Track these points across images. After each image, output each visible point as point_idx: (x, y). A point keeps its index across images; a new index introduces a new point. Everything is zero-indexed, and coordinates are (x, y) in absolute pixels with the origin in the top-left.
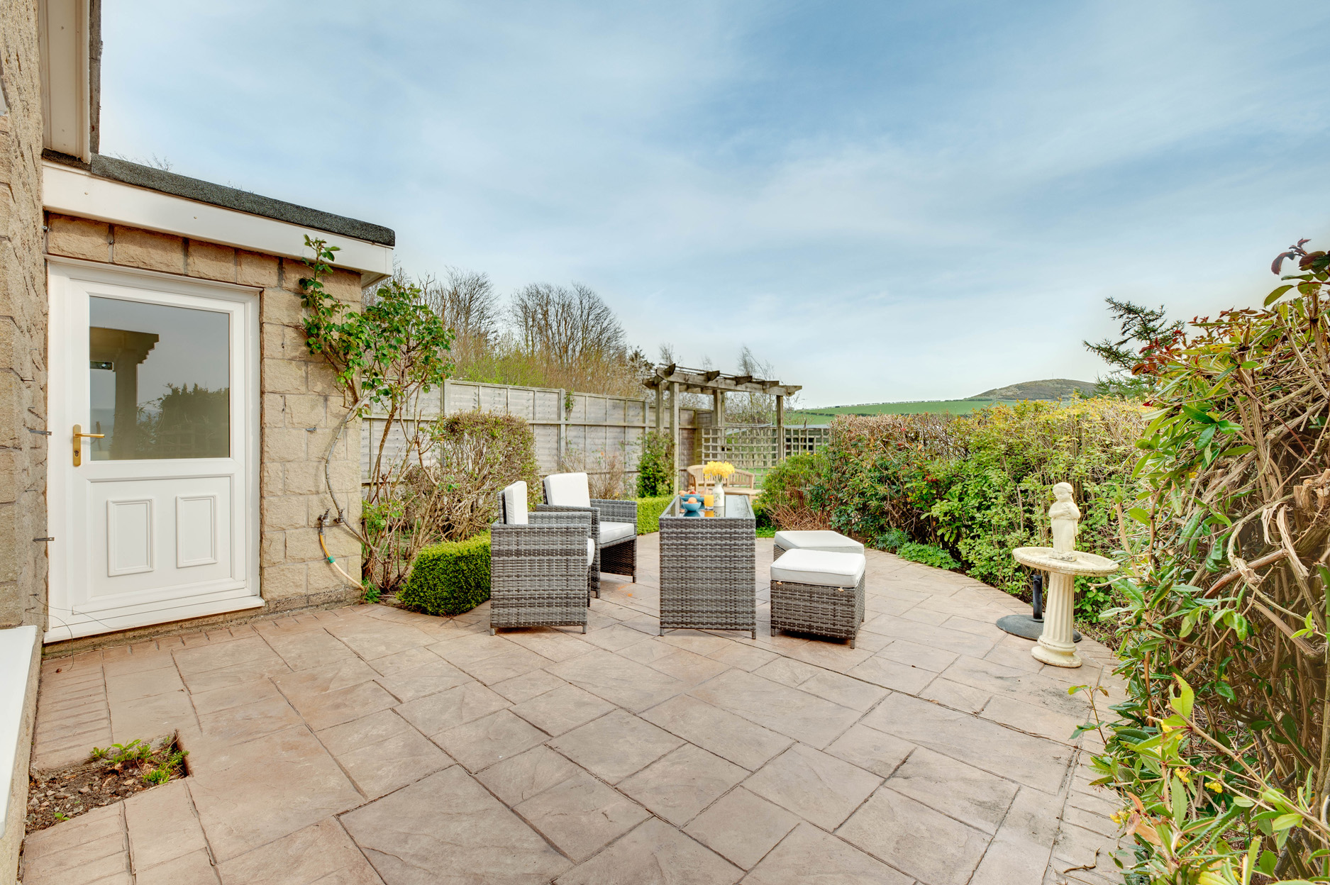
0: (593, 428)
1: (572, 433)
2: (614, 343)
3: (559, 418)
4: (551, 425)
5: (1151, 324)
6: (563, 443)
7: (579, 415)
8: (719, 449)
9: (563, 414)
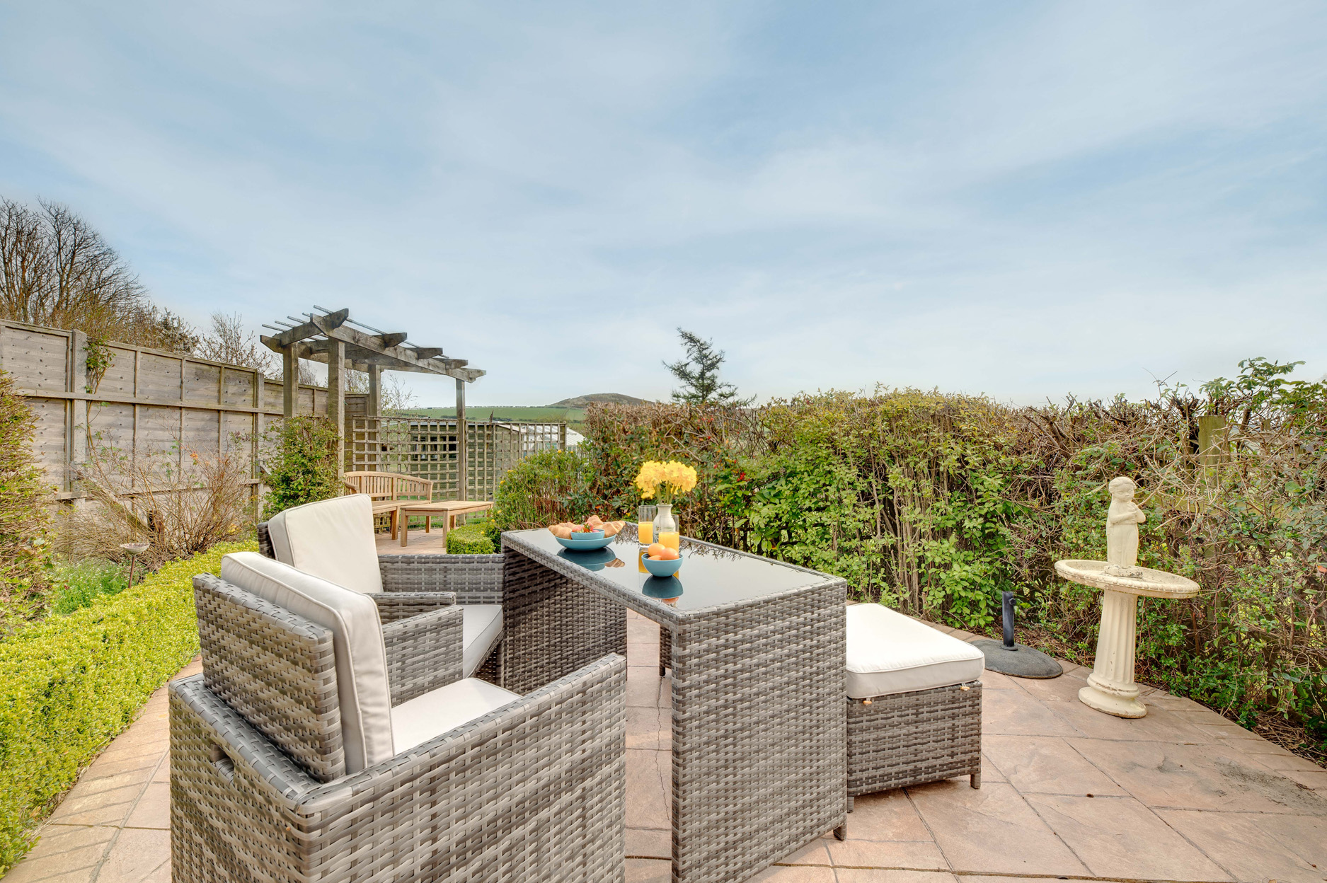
0: (151, 411)
1: (103, 418)
2: (123, 302)
3: (70, 385)
4: (48, 399)
5: (704, 352)
6: (80, 437)
7: (119, 384)
8: (379, 448)
9: (81, 380)
